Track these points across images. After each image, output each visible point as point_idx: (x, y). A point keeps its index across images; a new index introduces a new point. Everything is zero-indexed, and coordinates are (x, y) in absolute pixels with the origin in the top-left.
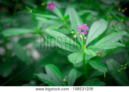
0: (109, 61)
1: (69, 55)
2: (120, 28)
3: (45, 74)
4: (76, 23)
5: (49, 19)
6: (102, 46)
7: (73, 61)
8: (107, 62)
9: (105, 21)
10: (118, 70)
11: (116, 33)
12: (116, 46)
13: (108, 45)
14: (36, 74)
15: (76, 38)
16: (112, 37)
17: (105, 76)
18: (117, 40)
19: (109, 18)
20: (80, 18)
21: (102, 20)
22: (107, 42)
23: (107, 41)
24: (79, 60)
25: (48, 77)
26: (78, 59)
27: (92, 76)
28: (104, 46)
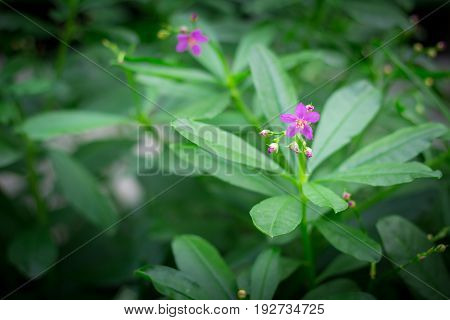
0: (387, 224)
1: (255, 207)
2: (420, 109)
3: (173, 270)
4: (276, 98)
5: (180, 81)
6: (363, 173)
7: (268, 227)
8: (380, 226)
9: (370, 88)
10: (419, 255)
11: (409, 129)
12: (411, 174)
13: (385, 172)
14: (144, 270)
15: (280, 150)
16: (395, 144)
17: (373, 273)
18: (415, 154)
19: (385, 76)
20: (285, 76)
21: (362, 84)
22: (378, 162)
23: (380, 156)
24: (288, 222)
25: (185, 279)
26: (287, 220)
27: (331, 271)
28: (372, 176)
